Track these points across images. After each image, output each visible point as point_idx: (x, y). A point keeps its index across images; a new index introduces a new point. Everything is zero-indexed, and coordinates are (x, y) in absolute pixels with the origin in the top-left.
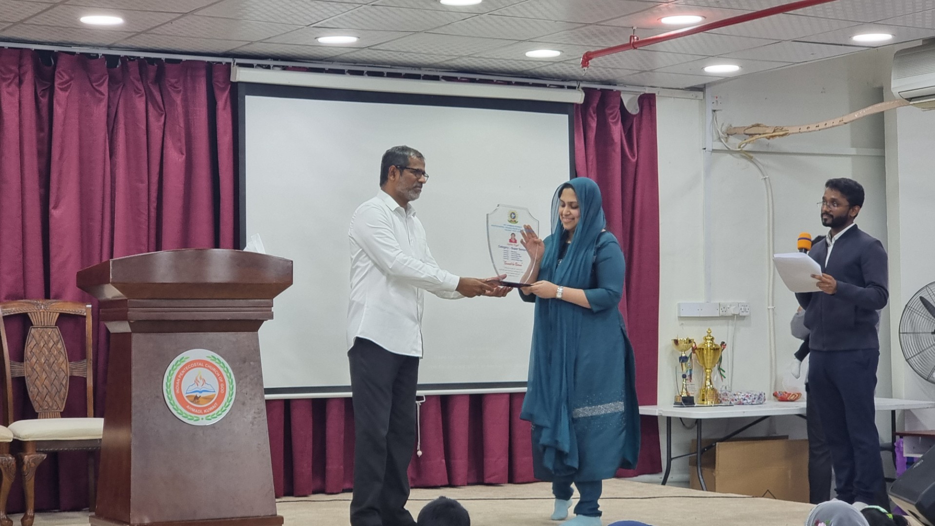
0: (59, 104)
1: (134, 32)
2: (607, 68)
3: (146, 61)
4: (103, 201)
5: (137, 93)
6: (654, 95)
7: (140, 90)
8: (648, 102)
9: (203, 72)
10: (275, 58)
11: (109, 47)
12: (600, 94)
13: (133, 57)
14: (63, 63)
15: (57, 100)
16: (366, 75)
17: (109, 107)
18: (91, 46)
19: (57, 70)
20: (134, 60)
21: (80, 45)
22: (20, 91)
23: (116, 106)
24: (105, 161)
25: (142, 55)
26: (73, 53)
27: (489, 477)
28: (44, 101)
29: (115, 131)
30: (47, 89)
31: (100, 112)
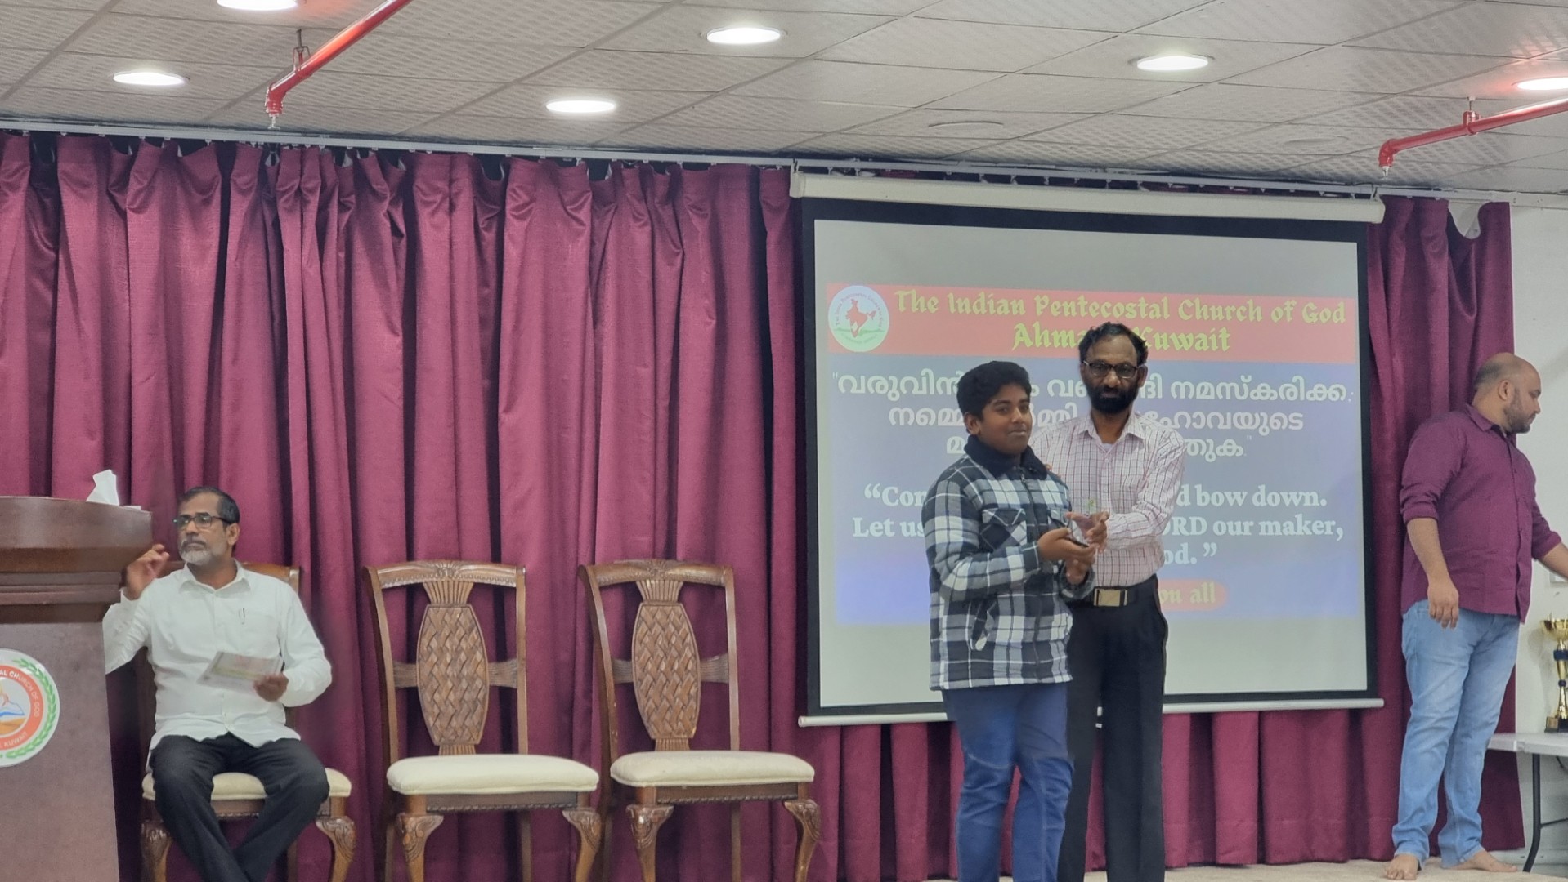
0: (514, 243)
1: (632, 122)
2: (1422, 163)
3: (652, 168)
4: (582, 396)
5: (637, 220)
6: (1506, 205)
7: (643, 215)
8: (1495, 217)
9: (744, 183)
10: (864, 157)
11: (593, 147)
12: (1411, 206)
13: (632, 161)
14: (519, 176)
15: (509, 235)
16: (1015, 183)
17: (592, 243)
18: (563, 145)
19: (510, 186)
20: (632, 167)
21: (546, 145)
22: (451, 221)
23: (603, 243)
24: (585, 333)
25: (646, 158)
26: (535, 159)
27: (1226, 853)
28: (489, 236)
29: (602, 283)
30: (492, 217)
31: (577, 253)
